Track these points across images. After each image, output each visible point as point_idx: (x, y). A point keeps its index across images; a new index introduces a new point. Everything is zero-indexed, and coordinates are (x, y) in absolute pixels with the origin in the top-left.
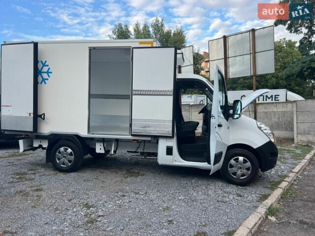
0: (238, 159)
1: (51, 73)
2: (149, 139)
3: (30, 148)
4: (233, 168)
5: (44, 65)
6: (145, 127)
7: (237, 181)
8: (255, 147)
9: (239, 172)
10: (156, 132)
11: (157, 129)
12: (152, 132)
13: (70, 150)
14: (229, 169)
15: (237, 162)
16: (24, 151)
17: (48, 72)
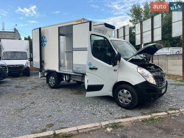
0: (123, 91)
1: (47, 41)
2: (81, 75)
3: (44, 76)
4: (120, 97)
5: (45, 38)
6: (78, 68)
7: (123, 105)
8: (133, 84)
9: (124, 100)
10: (82, 71)
11: (83, 70)
12: (81, 71)
13: (53, 78)
14: (119, 97)
15: (123, 93)
16: (41, 77)
17: (46, 41)
